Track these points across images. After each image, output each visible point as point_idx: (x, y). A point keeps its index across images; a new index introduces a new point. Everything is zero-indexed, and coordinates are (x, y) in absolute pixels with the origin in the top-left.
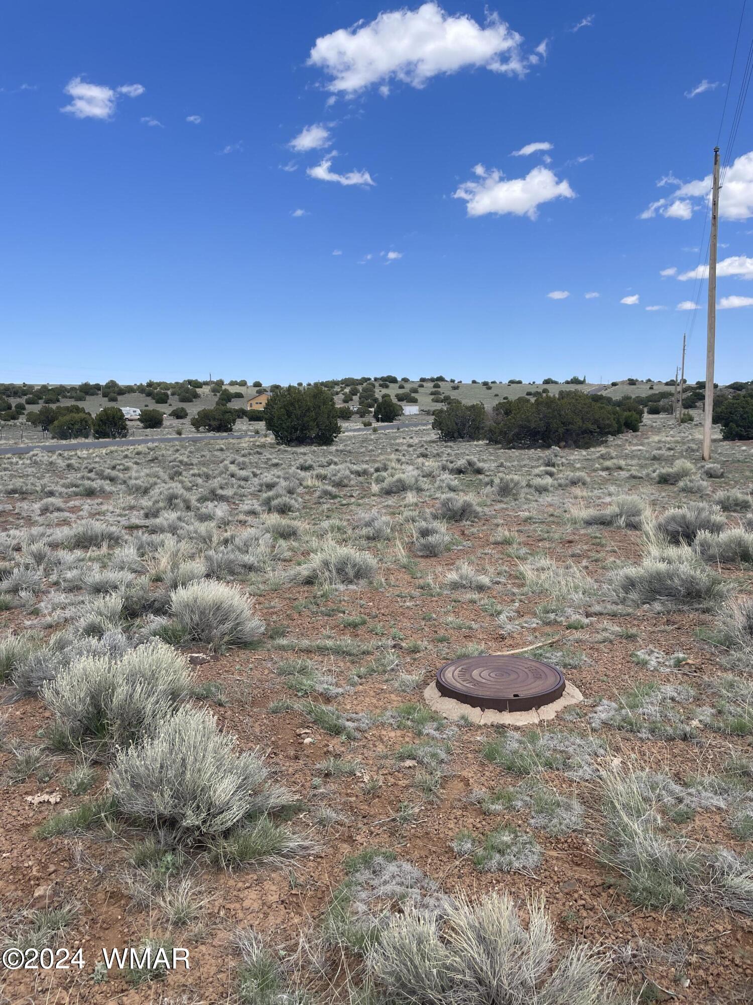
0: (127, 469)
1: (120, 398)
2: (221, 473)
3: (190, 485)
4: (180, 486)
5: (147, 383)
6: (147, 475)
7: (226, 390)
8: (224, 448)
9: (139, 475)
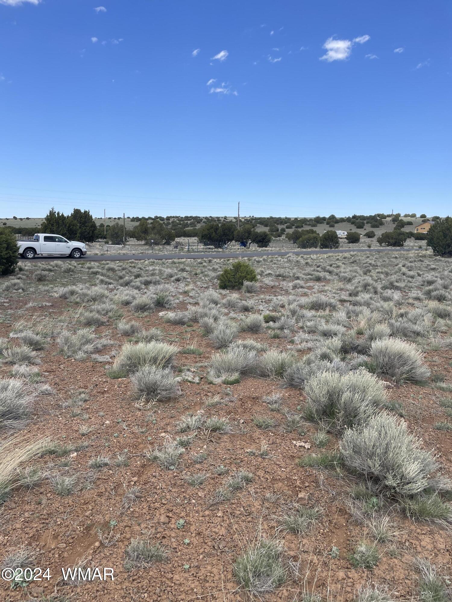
0: (338, 267)
1: (336, 225)
2: (396, 272)
3: (377, 278)
4: (370, 278)
5: (353, 216)
6: (351, 271)
7: (401, 220)
8: (398, 256)
9: (346, 270)
